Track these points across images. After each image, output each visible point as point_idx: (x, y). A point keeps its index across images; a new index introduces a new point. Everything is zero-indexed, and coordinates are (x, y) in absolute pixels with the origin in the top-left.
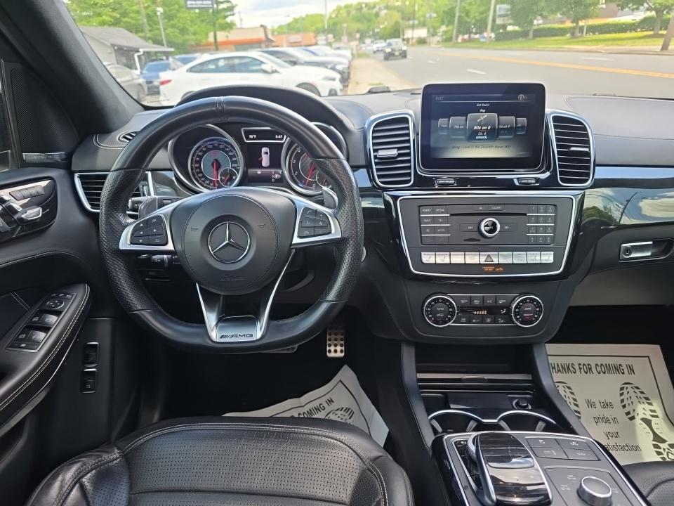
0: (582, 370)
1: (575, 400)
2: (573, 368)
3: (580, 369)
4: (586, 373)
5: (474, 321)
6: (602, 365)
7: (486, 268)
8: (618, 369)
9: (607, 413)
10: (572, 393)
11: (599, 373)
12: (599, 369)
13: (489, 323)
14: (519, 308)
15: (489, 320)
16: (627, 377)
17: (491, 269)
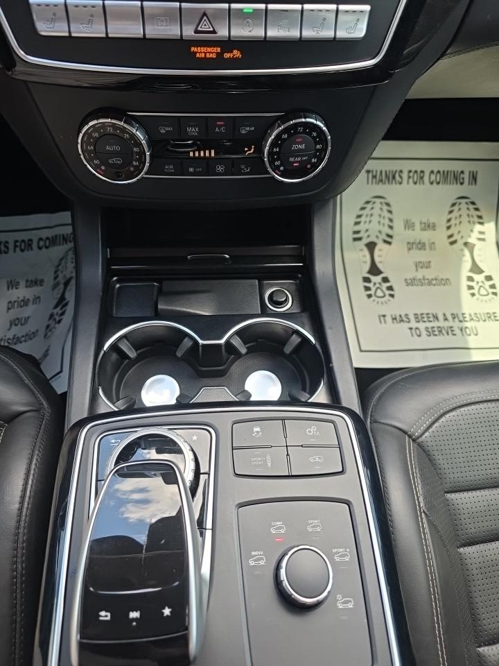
0: (411, 180)
1: (391, 220)
2: (401, 177)
3: (409, 177)
4: (415, 183)
5: (191, 170)
6: (439, 172)
7: (200, 52)
8: (457, 178)
9: (426, 236)
10: (390, 212)
11: (432, 183)
12: (433, 177)
13: (221, 174)
14: (280, 146)
15: (220, 169)
16: (464, 190)
17: (211, 53)
